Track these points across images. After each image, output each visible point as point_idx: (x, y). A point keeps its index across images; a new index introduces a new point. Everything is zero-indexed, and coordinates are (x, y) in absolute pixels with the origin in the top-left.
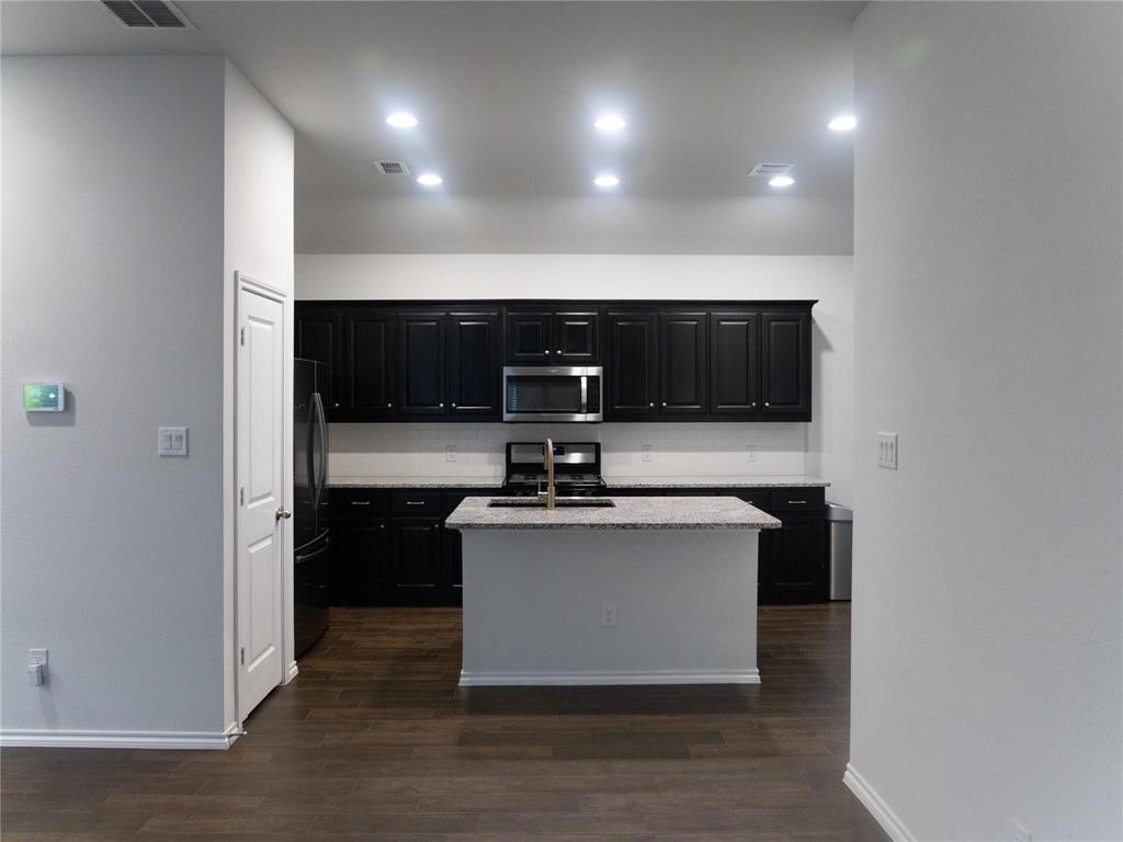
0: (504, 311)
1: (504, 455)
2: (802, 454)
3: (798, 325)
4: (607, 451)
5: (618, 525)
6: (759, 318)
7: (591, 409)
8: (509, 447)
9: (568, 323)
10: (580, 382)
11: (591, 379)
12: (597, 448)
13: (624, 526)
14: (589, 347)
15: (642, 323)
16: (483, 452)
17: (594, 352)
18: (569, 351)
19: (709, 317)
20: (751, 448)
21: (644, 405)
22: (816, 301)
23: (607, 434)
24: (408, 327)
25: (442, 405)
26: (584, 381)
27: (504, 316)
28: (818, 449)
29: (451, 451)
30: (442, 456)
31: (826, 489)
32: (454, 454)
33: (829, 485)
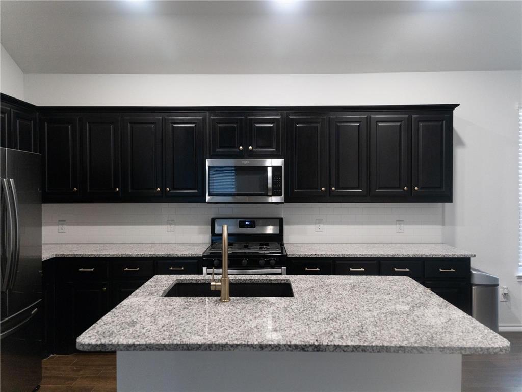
0: (208, 117)
1: (210, 227)
2: (440, 227)
3: (442, 125)
4: (288, 224)
5: (296, 346)
6: (410, 119)
7: (276, 193)
8: (213, 221)
9: (257, 125)
10: (266, 171)
11: (275, 169)
12: (280, 223)
13: (303, 348)
14: (274, 144)
15: (315, 125)
16: (195, 224)
17: (277, 148)
18: (258, 147)
19: (368, 120)
20: (400, 222)
21: (317, 189)
22: (458, 105)
23: (289, 211)
24: (132, 127)
25: (158, 189)
26: (270, 170)
27: (208, 119)
28: (453, 223)
29: (171, 224)
30: (165, 227)
31: (471, 259)
32: (173, 226)
33: (475, 256)
